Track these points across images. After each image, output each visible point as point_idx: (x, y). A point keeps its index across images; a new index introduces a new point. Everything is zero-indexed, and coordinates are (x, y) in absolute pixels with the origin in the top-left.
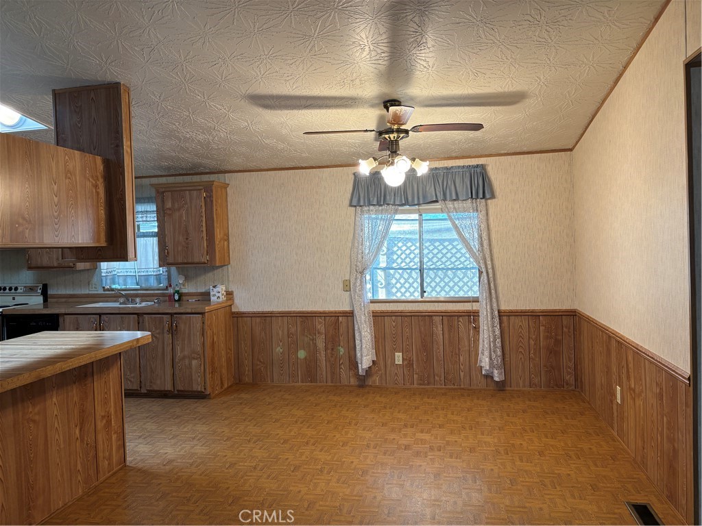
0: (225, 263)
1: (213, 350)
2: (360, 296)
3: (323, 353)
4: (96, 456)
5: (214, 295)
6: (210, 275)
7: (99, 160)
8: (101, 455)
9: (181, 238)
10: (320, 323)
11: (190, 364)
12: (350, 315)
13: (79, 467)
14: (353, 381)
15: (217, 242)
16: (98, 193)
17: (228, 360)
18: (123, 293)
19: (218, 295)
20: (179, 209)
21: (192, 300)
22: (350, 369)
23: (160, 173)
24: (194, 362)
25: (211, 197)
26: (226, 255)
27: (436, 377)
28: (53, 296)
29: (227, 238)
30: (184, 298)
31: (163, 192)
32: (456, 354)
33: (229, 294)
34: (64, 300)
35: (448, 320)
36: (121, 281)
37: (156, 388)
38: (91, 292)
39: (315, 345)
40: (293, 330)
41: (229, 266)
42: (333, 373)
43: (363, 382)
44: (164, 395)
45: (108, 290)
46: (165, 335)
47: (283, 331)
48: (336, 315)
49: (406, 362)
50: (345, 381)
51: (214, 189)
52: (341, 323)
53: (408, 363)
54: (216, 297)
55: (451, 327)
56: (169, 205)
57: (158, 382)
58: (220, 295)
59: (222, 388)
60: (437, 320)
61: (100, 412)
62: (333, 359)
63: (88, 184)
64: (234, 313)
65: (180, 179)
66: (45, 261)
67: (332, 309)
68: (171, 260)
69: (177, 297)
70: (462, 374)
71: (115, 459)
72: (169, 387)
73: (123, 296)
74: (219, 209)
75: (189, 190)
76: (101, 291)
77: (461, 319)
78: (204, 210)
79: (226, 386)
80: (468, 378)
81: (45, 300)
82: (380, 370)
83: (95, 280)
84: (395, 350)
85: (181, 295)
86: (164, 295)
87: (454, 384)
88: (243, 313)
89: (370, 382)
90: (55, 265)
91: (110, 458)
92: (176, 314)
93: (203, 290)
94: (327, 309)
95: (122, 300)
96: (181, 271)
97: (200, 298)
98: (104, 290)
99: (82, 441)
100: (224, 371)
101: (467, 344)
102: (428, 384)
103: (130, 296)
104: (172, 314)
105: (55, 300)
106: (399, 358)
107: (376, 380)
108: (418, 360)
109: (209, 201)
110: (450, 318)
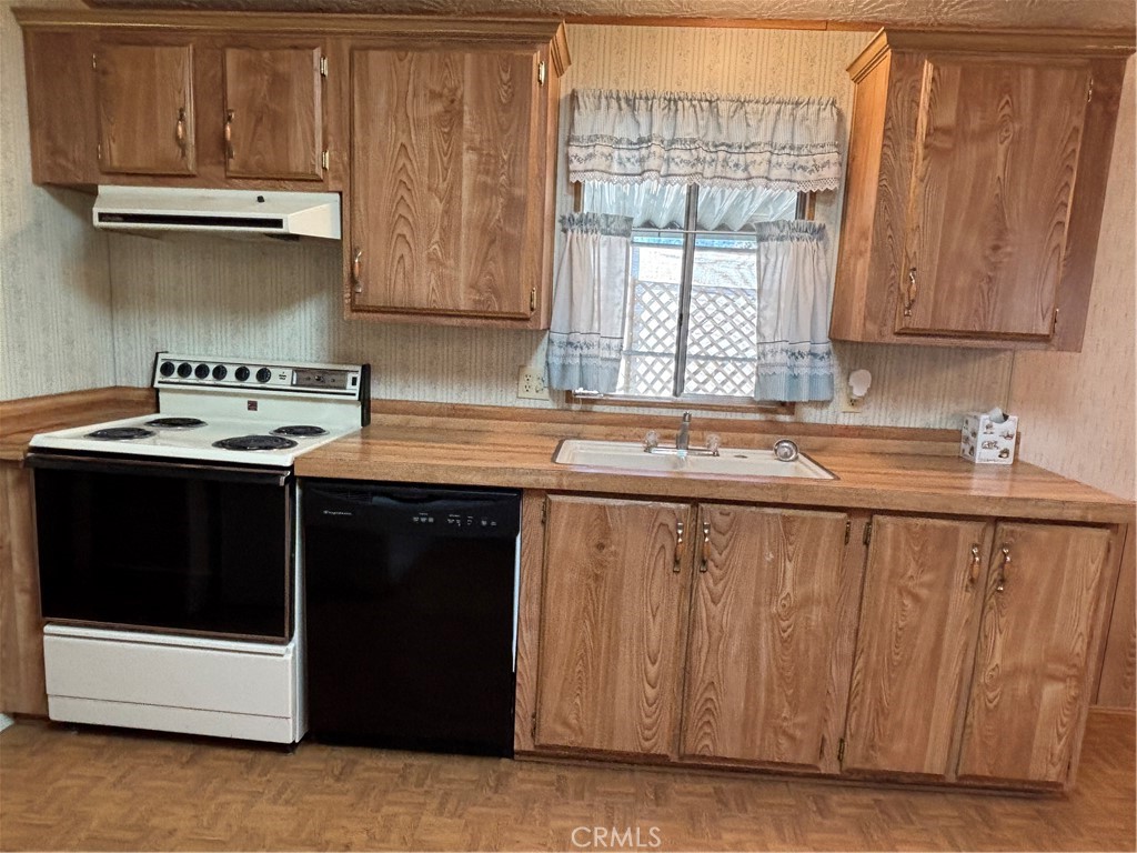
11: (1034, 695)
24: (1051, 692)
25: (1110, 99)
28: (391, 408)
34: (425, 421)
38: (520, 404)
46: (956, 592)
54: (996, 452)
56: (946, 116)
68: (919, 318)
72: (936, 765)
75: (1037, 67)
78: (1079, 148)
105: (395, 419)
109: (1100, 117)
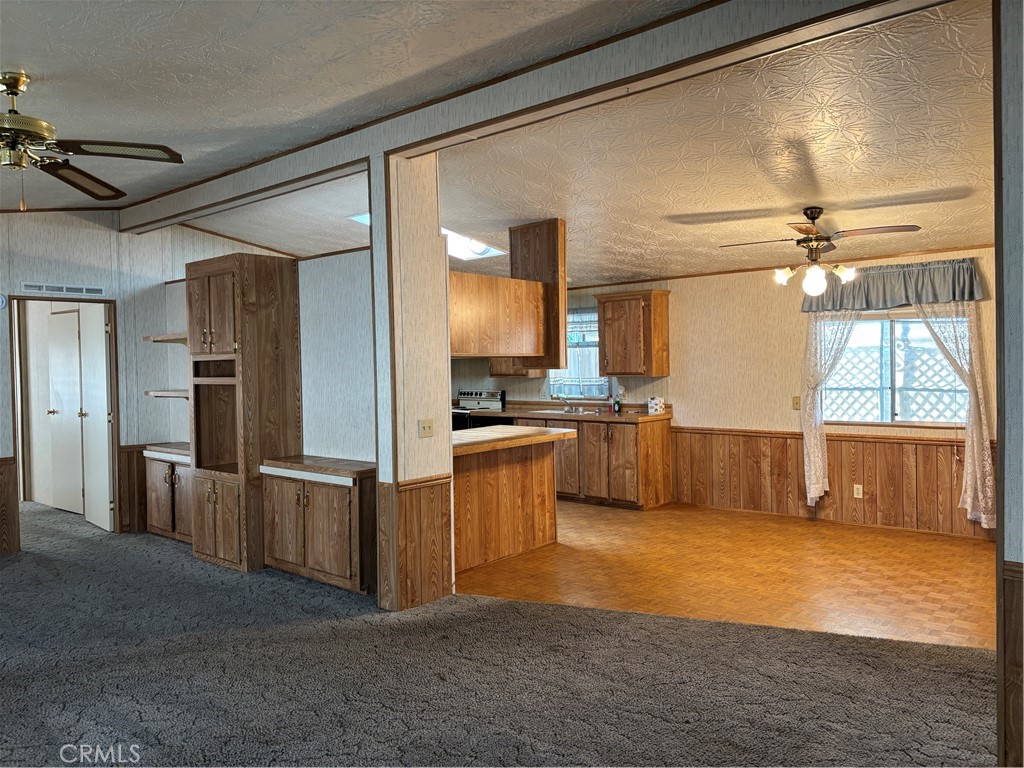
0: (663, 375)
1: (647, 462)
2: (811, 416)
3: (768, 478)
4: (533, 525)
5: (652, 408)
6: (649, 387)
7: (540, 284)
8: (537, 525)
9: (620, 347)
10: (765, 444)
11: (624, 473)
12: (799, 437)
13: (520, 530)
14: (802, 513)
15: (654, 352)
16: (538, 313)
17: (666, 477)
18: (568, 401)
19: (656, 407)
20: (619, 319)
21: (632, 412)
22: (799, 499)
23: (603, 283)
24: (628, 472)
25: (649, 305)
26: (665, 365)
27: (906, 518)
28: (510, 403)
29: (666, 347)
30: (625, 409)
31: (605, 303)
32: (933, 491)
33: (668, 407)
35: (924, 450)
36: (566, 389)
37: (593, 494)
38: (540, 400)
39: (759, 468)
40: (735, 450)
41: (669, 378)
42: (779, 502)
43: (814, 515)
44: (600, 502)
45: (555, 399)
46: (602, 443)
47: (724, 451)
48: (784, 437)
49: (867, 497)
50: (792, 512)
51: (652, 298)
52: (788, 446)
53: (870, 498)
54: (653, 410)
55: (927, 459)
56: (609, 315)
57: (595, 488)
58: (658, 407)
59: (657, 503)
60: (910, 448)
61: (536, 491)
62: (779, 486)
63: (532, 306)
64: (673, 428)
65: (622, 288)
66: (504, 369)
67: (779, 429)
68: (610, 370)
69: (617, 408)
70: (941, 517)
71: (548, 533)
72: (604, 494)
73: (567, 405)
74: (658, 318)
75: (629, 300)
76: (549, 400)
77: (941, 449)
78: (642, 319)
79: (662, 502)
80: (949, 522)
81: (503, 406)
82: (834, 503)
83: (544, 387)
84: (853, 481)
85: (621, 406)
86: (605, 405)
87: (929, 528)
88: (682, 428)
89: (822, 515)
90: (512, 372)
91: (544, 531)
92: (612, 422)
93: (642, 403)
94: (773, 429)
95: (566, 409)
96: (622, 382)
97: (639, 410)
98: (552, 399)
99: (523, 510)
100: (660, 486)
101: (948, 479)
102: (896, 524)
103: (574, 406)
104: (608, 423)
105: (511, 406)
106: (858, 491)
107: (829, 514)
108: (882, 495)
109: (647, 310)
110: (927, 447)
